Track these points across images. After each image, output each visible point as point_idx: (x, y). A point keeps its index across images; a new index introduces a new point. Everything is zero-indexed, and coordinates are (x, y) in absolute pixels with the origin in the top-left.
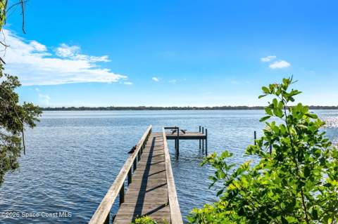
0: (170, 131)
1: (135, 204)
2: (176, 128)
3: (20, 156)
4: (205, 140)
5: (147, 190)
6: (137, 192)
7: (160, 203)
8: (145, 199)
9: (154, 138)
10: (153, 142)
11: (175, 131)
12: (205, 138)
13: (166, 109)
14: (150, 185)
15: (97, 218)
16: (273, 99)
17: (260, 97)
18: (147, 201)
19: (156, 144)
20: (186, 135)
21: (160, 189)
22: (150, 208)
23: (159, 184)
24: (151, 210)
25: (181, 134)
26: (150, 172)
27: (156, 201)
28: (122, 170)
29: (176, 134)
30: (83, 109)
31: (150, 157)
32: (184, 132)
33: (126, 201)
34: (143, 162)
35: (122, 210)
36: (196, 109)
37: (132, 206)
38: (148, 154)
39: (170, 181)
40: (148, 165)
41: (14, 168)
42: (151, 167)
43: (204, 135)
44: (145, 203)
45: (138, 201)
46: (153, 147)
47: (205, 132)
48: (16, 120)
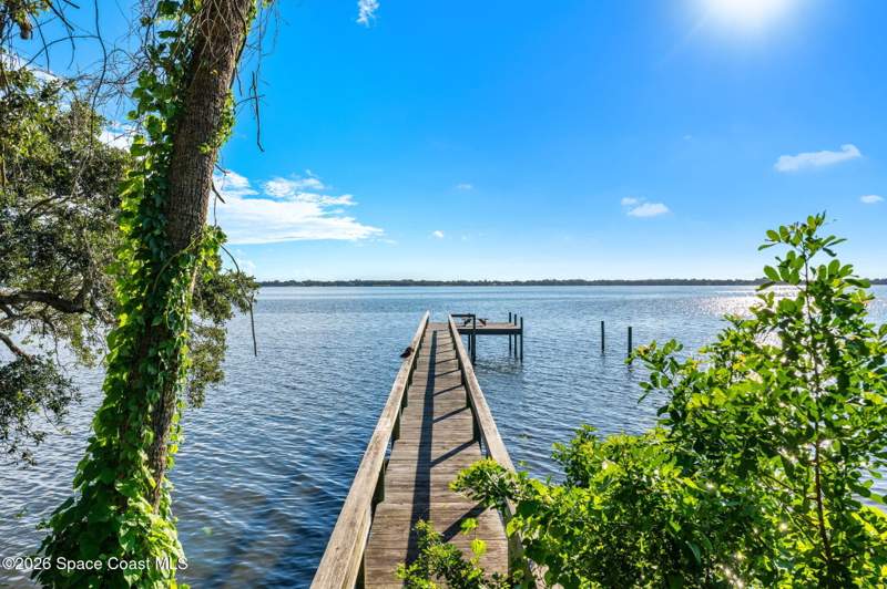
0: (461, 321)
1: (418, 441)
2: (469, 316)
3: (224, 360)
4: (518, 337)
5: (435, 418)
6: (419, 422)
7: (460, 440)
8: (434, 433)
9: (435, 332)
10: (434, 339)
11: (469, 321)
12: (520, 332)
13: (448, 284)
14: (438, 410)
15: (369, 463)
16: (788, 251)
17: (760, 249)
18: (436, 437)
19: (438, 343)
20: (487, 327)
21: (456, 416)
22: (444, 448)
23: (454, 409)
24: (446, 452)
25: (479, 325)
26: (437, 389)
27: (451, 437)
28: (395, 385)
29: (470, 326)
30: (309, 284)
31: (432, 364)
32: (484, 323)
33: (403, 437)
34: (422, 372)
35: (398, 452)
36: (498, 284)
37: (413, 444)
38: (428, 358)
39: (480, 403)
40: (431, 378)
41: (216, 380)
42: (436, 379)
43: (518, 327)
44: (434, 440)
45: (422, 437)
46: (434, 347)
47: (519, 322)
48: (220, 298)
